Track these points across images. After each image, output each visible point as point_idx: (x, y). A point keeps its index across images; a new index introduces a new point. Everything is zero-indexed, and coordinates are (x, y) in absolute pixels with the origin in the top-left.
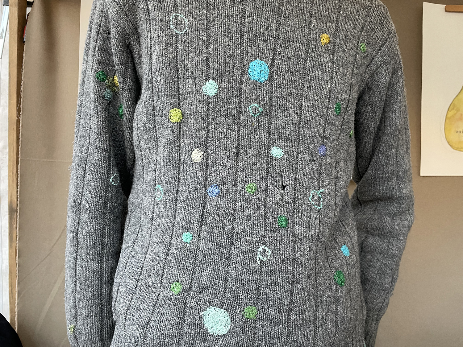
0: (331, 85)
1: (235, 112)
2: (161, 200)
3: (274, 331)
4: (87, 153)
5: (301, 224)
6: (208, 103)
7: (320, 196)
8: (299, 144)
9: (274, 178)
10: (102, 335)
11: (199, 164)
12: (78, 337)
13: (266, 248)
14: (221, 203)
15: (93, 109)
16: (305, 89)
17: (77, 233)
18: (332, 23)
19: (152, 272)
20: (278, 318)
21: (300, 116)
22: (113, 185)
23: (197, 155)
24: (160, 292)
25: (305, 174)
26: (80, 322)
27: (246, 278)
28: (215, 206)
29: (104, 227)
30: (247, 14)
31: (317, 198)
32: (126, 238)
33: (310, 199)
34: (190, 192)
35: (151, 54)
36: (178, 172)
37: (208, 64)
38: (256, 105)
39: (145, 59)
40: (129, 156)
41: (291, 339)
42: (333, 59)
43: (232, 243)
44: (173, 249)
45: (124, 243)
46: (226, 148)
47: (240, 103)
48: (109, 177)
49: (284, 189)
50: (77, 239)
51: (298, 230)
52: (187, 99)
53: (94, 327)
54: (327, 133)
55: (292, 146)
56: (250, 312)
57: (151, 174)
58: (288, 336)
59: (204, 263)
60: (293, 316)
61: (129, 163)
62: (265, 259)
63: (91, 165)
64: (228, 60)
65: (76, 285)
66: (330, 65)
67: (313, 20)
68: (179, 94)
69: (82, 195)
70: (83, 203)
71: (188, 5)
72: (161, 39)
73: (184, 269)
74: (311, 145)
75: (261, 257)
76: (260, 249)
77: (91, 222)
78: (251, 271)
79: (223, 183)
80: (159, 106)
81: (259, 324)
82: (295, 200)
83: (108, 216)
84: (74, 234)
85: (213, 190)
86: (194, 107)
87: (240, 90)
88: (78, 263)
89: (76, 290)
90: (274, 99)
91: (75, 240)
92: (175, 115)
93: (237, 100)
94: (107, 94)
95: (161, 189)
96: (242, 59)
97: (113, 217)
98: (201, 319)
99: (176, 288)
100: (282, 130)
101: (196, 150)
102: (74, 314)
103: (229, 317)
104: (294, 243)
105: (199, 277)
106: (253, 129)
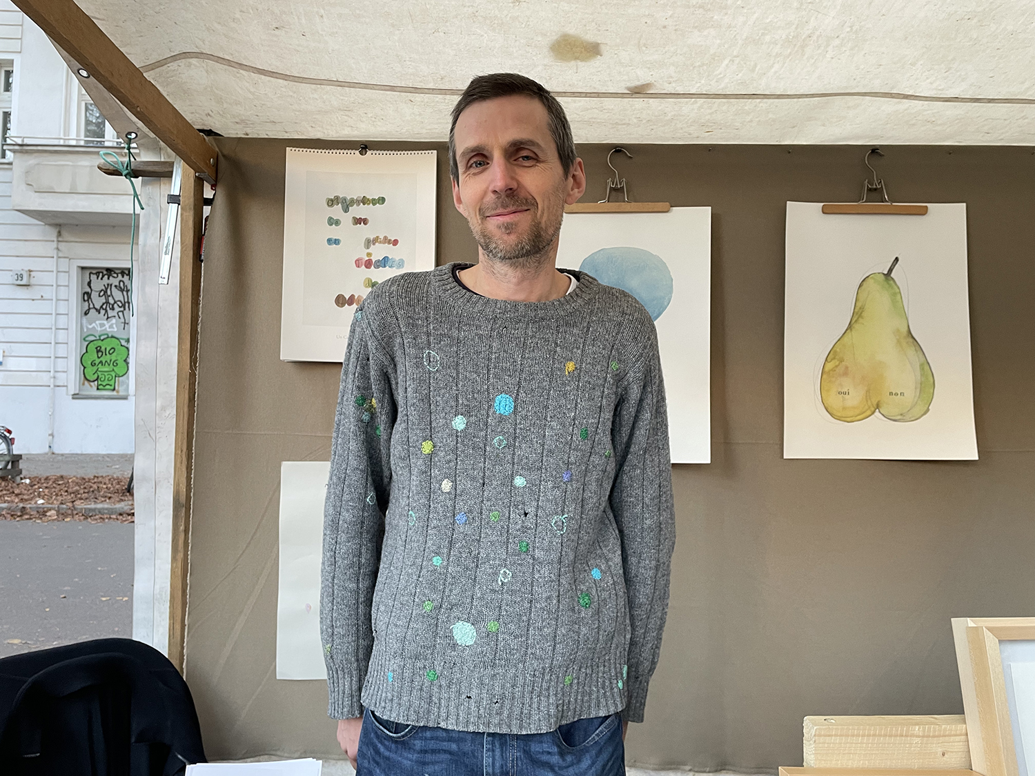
0: (575, 413)
1: (481, 445)
2: (414, 526)
3: (514, 644)
4: (346, 473)
5: (543, 549)
6: (457, 436)
7: (564, 521)
8: (541, 473)
9: (516, 506)
10: (357, 656)
11: (449, 493)
12: (335, 656)
13: (508, 571)
14: (468, 530)
15: (353, 432)
16: (549, 419)
17: (335, 553)
18: (578, 348)
19: (406, 592)
20: (517, 632)
21: (543, 445)
22: (369, 505)
23: (446, 486)
24: (413, 610)
25: (548, 500)
26: (337, 641)
27: (489, 597)
28: (463, 533)
29: (360, 547)
30: (494, 351)
31: (560, 524)
32: (383, 558)
33: (552, 524)
34: (440, 520)
35: (406, 388)
36: (429, 500)
37: (457, 401)
38: (501, 437)
39: (401, 391)
40: (386, 473)
41: (529, 651)
42: (578, 386)
43: (477, 566)
44: (424, 571)
45: (381, 563)
46: (473, 479)
47: (486, 435)
48: (366, 497)
49: (526, 516)
50: (335, 558)
51: (537, 553)
52: (438, 432)
53: (350, 647)
54: (572, 459)
55: (534, 476)
56: (493, 626)
57: (405, 499)
58: (527, 649)
59: (452, 584)
60: (531, 632)
61: (386, 480)
62: (506, 581)
63: (349, 486)
64: (476, 395)
65: (333, 604)
66: (575, 392)
67: (558, 349)
68: (431, 428)
69: (340, 514)
70: (341, 522)
71: (440, 342)
72: (415, 376)
73: (434, 589)
74: (554, 473)
75: (503, 579)
76: (502, 572)
77: (349, 542)
78: (493, 591)
79: (471, 511)
80: (413, 438)
81: (500, 637)
82: (536, 525)
83: (365, 535)
84: (332, 553)
85: (461, 518)
86: (445, 440)
87: (486, 424)
88: (336, 582)
89: (333, 609)
90: (518, 431)
91: (333, 559)
92: (427, 447)
93: (483, 433)
94: (366, 417)
95: (414, 515)
96: (488, 393)
97: (369, 536)
98: (451, 631)
99: (428, 607)
100: (525, 461)
101: (445, 480)
102: (330, 634)
103: (475, 630)
104: (534, 566)
105: (449, 596)
106: (498, 460)
